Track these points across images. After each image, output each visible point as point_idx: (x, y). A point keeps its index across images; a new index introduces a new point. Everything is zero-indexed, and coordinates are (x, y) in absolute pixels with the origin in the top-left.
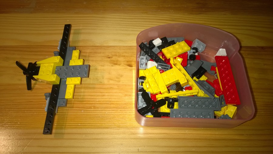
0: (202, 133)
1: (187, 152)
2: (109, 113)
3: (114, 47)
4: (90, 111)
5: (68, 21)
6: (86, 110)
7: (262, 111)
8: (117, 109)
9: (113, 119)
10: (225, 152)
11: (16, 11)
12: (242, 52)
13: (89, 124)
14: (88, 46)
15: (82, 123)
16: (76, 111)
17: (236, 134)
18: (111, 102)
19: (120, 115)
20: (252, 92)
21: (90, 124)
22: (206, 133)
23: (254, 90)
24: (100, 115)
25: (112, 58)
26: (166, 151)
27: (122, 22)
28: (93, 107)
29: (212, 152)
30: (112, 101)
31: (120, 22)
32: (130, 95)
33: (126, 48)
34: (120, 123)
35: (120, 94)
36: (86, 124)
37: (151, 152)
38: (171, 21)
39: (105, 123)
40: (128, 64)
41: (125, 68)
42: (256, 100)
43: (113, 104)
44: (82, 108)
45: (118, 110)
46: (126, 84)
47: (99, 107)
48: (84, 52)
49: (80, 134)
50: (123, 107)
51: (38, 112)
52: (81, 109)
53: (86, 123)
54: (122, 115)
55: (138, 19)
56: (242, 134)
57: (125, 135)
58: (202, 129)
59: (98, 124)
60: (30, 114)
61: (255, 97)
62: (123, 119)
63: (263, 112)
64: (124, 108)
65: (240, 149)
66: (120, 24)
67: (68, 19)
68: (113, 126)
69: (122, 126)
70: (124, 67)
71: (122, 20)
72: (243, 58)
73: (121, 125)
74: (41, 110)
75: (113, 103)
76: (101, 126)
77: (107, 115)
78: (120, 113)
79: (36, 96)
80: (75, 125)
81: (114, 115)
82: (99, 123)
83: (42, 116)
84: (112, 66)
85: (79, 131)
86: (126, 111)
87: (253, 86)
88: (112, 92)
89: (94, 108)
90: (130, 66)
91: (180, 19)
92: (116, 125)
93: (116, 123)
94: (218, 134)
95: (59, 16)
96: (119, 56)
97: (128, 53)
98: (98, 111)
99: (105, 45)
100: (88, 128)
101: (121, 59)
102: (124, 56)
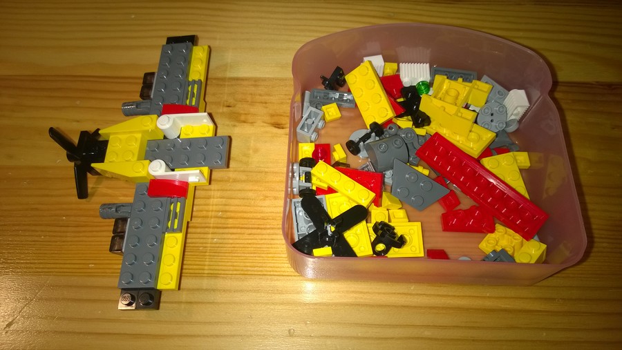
1: (410, 338)
2: (220, 241)
5: (133, 17)
7: (603, 242)
8: (243, 231)
9: (231, 254)
10: (507, 341)
12: (558, 95)
17: (536, 299)
18: (228, 213)
19: (247, 246)
20: (581, 194)
22: (462, 294)
23: (585, 189)
24: (200, 245)
25: (234, 106)
26: (360, 335)
29: (473, 340)
30: (231, 212)
33: (271, 83)
34: (248, 264)
35: (250, 194)
38: (383, 18)
39: (211, 263)
40: (273, 121)
41: (267, 132)
42: (591, 213)
43: (232, 218)
45: (244, 234)
46: (266, 170)
47: (197, 225)
50: (256, 226)
51: (51, 234)
54: (255, 246)
55: (305, 13)
56: (551, 299)
57: (259, 295)
59: (195, 267)
60: (30, 239)
61: (590, 206)
62: (255, 255)
63: (604, 245)
64: (258, 228)
65: (545, 334)
67: (133, 14)
68: (231, 272)
69: (253, 273)
70: (263, 129)
72: (560, 109)
73: (249, 268)
74: (58, 229)
75: (232, 215)
76: (200, 271)
77: (217, 245)
78: (250, 241)
79: (47, 196)
81: (233, 245)
82: (197, 263)
83: (58, 243)
84: (235, 126)
86: (264, 237)
87: (584, 179)
88: (232, 190)
90: (278, 126)
91: (407, 14)
92: (236, 270)
93: (238, 264)
94: (490, 297)
96: (253, 103)
97: (275, 95)
99: (219, 75)
101: (258, 109)
102: (266, 103)
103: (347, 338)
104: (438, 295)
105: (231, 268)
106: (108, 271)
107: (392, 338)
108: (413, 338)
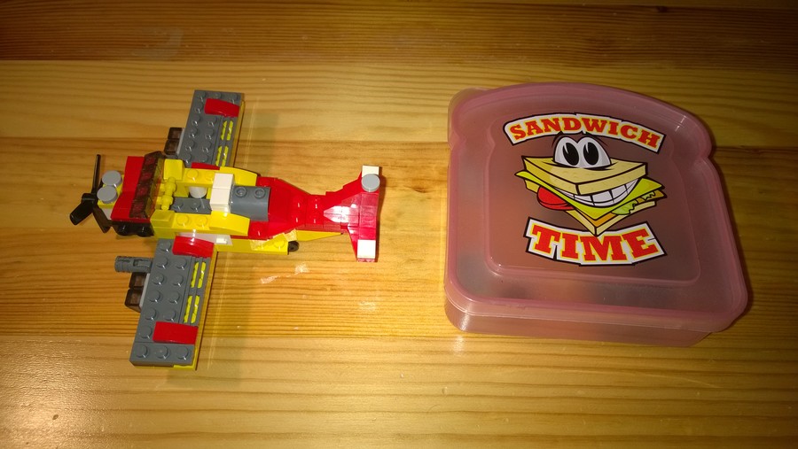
0: (602, 354)
1: (564, 397)
3: (379, 143)
4: (324, 298)
5: (264, 80)
6: (313, 295)
8: (390, 293)
9: (381, 317)
10: (661, 400)
11: (133, 54)
13: (319, 328)
14: (315, 142)
15: (304, 324)
16: (289, 296)
17: (688, 359)
19: (396, 308)
21: (323, 328)
22: (614, 355)
24: (348, 307)
26: (513, 394)
27: (397, 84)
28: (329, 288)
29: (628, 400)
31: (393, 84)
32: (421, 261)
33: (410, 147)
34: (397, 326)
36: (314, 328)
37: (476, 396)
39: (360, 325)
40: (414, 185)
41: (408, 196)
43: (378, 281)
44: (302, 289)
45: (391, 296)
46: (410, 233)
47: (343, 288)
48: (305, 156)
49: (300, 350)
50: (403, 289)
52: (299, 291)
53: (312, 324)
54: (403, 308)
56: (703, 360)
57: (409, 355)
58: (603, 343)
59: (343, 329)
62: (404, 317)
64: (406, 291)
65: (698, 393)
66: (395, 89)
67: (264, 77)
68: (381, 334)
69: (403, 334)
70: (405, 193)
71: (398, 79)
73: (399, 330)
75: (381, 278)
76: (349, 333)
78: (397, 304)
80: (285, 328)
81: (381, 308)
82: (346, 324)
85: (296, 342)
86: (411, 299)
89: (332, 290)
90: (420, 190)
92: (385, 332)
93: (387, 326)
94: (642, 358)
95: (243, 68)
97: (415, 159)
98: (343, 298)
99: (355, 139)
100: (318, 336)
101: (398, 173)
102: (406, 167)
103: (501, 397)
104: (590, 356)
105: (381, 330)
106: (255, 332)
107: (546, 397)
108: (567, 397)
